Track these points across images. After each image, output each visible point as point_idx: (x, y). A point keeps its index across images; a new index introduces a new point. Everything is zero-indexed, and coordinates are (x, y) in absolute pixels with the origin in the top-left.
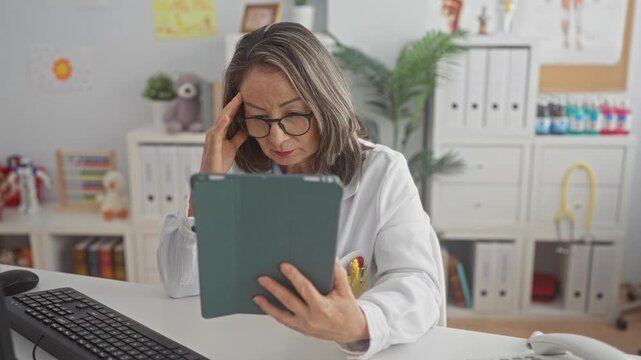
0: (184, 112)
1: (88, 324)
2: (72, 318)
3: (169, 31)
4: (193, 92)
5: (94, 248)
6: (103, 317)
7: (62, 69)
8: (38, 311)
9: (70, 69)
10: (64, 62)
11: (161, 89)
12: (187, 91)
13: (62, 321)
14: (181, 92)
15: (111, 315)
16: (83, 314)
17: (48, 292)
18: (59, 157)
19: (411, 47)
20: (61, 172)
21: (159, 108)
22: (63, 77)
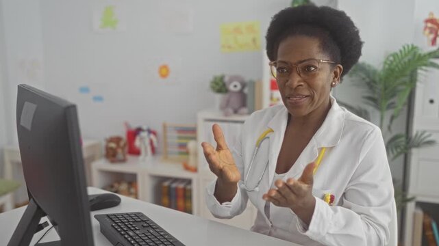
0: (235, 100)
1: (146, 238)
2: (137, 232)
3: (229, 47)
4: (239, 87)
5: (174, 185)
6: (156, 234)
7: (164, 71)
8: (119, 226)
9: (168, 71)
10: (165, 67)
11: (220, 86)
12: (235, 86)
13: (131, 234)
14: (231, 87)
15: (162, 233)
16: (145, 231)
17: (127, 214)
18: (165, 127)
19: (391, 58)
20: (165, 137)
21: (219, 98)
22: (164, 76)
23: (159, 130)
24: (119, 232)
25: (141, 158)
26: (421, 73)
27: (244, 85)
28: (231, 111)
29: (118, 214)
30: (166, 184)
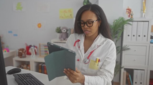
0: (64, 36)
1: (30, 82)
2: (27, 80)
3: (62, 17)
4: (65, 31)
5: (43, 65)
6: (34, 80)
7: (39, 26)
8: (21, 78)
9: (41, 25)
10: (40, 24)
11: (59, 31)
12: (64, 31)
13: (25, 80)
14: (63, 31)
15: (36, 80)
16: (30, 79)
17: (25, 74)
18: (40, 45)
19: (116, 21)
20: (40, 48)
21: (59, 35)
22: (39, 27)
23: (38, 46)
24: (21, 80)
25: (31, 56)
26: (125, 26)
27: (67, 30)
28: (63, 39)
29: (22, 74)
30: (40, 65)
